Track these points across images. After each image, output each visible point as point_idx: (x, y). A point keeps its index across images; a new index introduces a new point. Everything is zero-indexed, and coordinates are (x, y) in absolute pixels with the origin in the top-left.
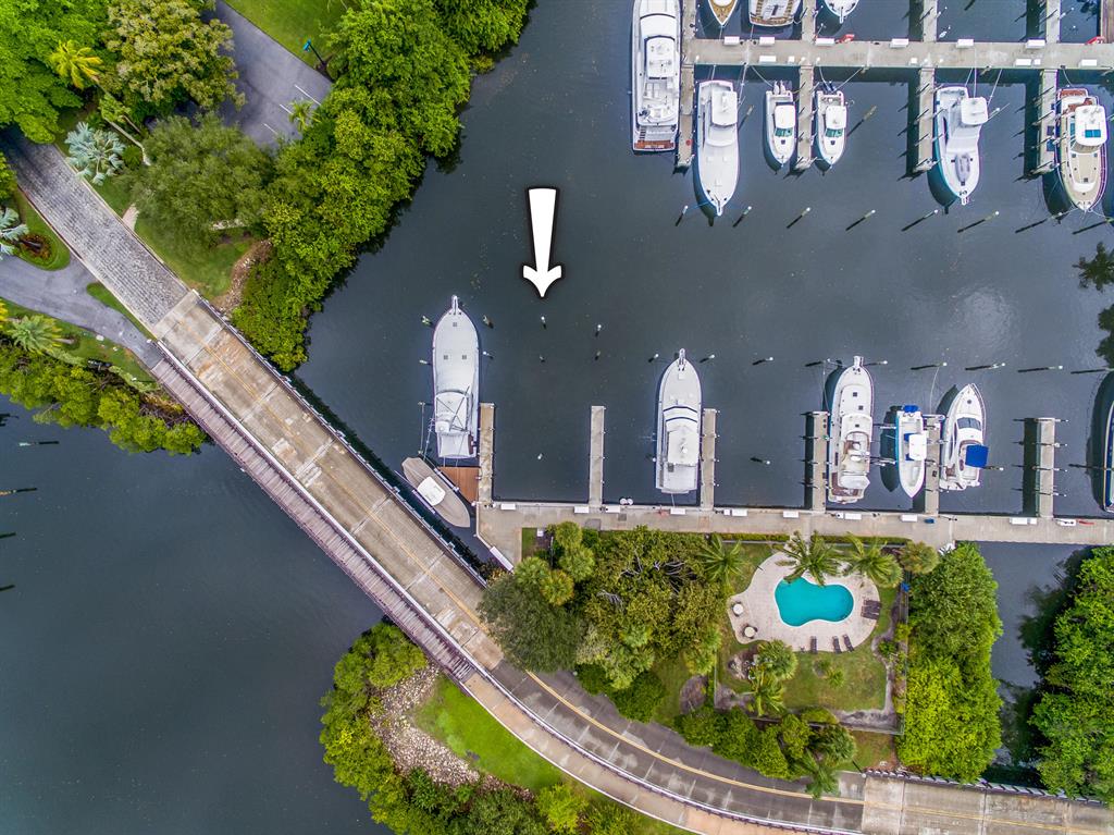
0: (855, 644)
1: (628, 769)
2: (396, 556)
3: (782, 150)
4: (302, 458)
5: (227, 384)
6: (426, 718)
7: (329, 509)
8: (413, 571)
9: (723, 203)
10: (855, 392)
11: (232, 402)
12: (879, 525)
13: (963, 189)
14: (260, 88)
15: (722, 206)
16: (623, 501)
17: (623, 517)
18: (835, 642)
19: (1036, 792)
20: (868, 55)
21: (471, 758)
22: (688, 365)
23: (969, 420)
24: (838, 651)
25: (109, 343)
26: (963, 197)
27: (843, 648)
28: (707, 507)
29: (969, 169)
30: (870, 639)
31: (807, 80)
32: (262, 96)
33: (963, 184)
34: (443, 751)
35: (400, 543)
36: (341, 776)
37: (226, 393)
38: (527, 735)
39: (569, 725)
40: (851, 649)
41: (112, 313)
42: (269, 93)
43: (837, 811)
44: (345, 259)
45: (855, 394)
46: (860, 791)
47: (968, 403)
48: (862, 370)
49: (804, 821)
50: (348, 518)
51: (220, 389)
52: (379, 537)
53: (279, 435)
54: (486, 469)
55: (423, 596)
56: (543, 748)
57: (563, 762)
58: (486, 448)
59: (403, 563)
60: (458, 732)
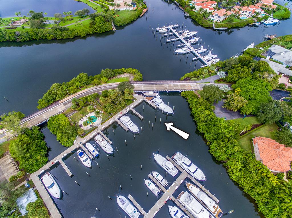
0: (80, 121)
1: (99, 89)
2: (148, 86)
3: (155, 173)
4: (169, 86)
5: (185, 86)
6: (127, 78)
7: (160, 85)
8: (144, 87)
9: (154, 156)
10: (108, 149)
11: (182, 85)
12: (89, 137)
13: (119, 198)
14: (225, 113)
15: (154, 155)
16: (128, 112)
17: (126, 110)
18: (83, 119)
19: (38, 124)
20: (159, 205)
21: (119, 78)
22: (136, 132)
23: (86, 161)
24: (82, 118)
25: (201, 80)
26: (117, 196)
27: (81, 119)
28: (116, 119)
29: (121, 202)
30: (78, 123)
31: (164, 189)
32: (223, 113)
33: (120, 199)
34: (123, 77)
35: (149, 88)
36: (131, 68)
37: (184, 85)
38: (114, 83)
39: (110, 87)
40: (80, 119)
41: (204, 82)
42: (223, 114)
43: (67, 103)
44: (191, 106)
45: (108, 148)
46: (66, 107)
47: (88, 164)
48: (110, 153)
49: (71, 100)
50: (157, 85)
51: (185, 85)
52: (152, 86)
53: (173, 86)
54: (148, 101)
55: (140, 86)
56: (111, 84)
57: (108, 84)
58: (150, 103)
59: (146, 86)
60: (123, 79)
